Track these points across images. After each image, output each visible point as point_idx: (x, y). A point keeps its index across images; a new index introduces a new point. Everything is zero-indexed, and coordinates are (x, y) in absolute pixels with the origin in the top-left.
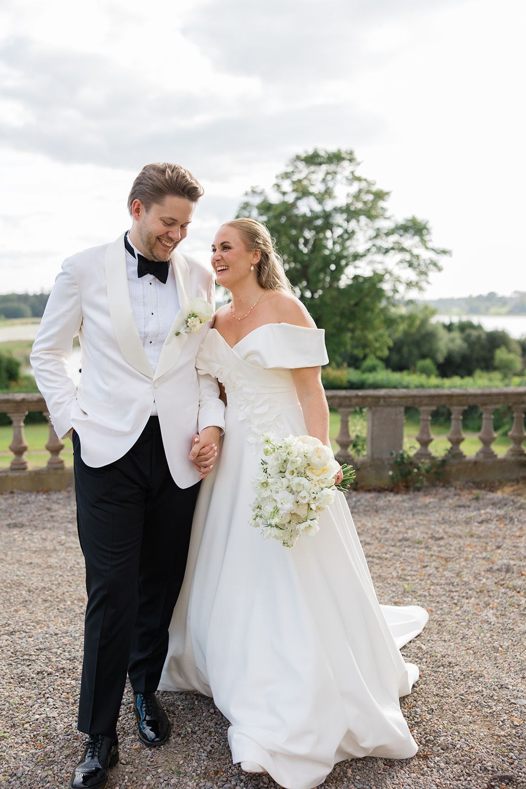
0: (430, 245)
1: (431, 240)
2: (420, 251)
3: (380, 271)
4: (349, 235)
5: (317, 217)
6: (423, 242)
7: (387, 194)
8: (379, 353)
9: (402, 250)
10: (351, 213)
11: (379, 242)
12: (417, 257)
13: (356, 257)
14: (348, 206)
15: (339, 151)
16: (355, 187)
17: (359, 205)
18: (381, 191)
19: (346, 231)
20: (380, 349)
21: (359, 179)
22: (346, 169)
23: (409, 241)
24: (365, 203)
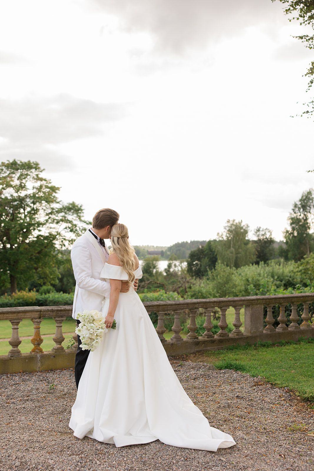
0: (82, 219)
1: (83, 216)
2: (76, 222)
3: (54, 233)
4: (35, 211)
5: (15, 200)
6: (79, 217)
7: (58, 189)
8: (53, 282)
9: (67, 221)
10: (35, 199)
11: (53, 216)
12: (76, 226)
13: (39, 224)
14: (34, 195)
15: (29, 161)
16: (38, 184)
17: (41, 194)
18: (55, 187)
19: (33, 209)
20: (53, 279)
21: (41, 179)
22: (33, 173)
23: (71, 217)
24: (44, 193)
